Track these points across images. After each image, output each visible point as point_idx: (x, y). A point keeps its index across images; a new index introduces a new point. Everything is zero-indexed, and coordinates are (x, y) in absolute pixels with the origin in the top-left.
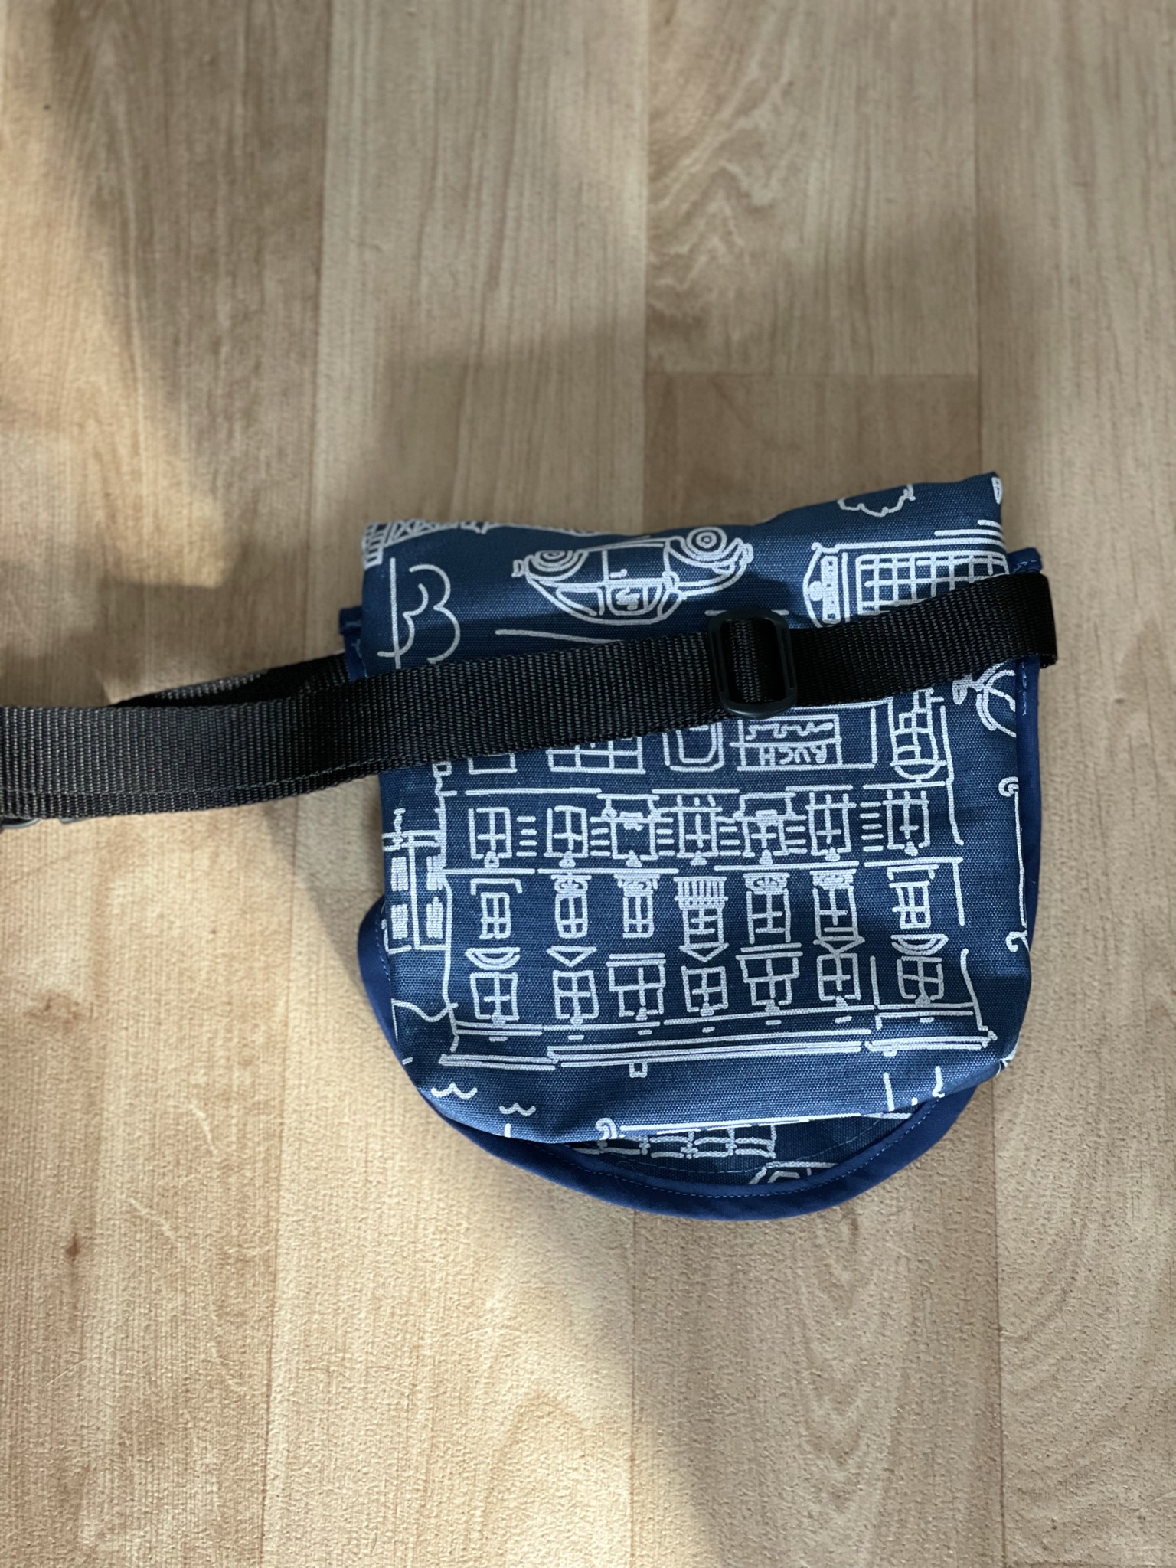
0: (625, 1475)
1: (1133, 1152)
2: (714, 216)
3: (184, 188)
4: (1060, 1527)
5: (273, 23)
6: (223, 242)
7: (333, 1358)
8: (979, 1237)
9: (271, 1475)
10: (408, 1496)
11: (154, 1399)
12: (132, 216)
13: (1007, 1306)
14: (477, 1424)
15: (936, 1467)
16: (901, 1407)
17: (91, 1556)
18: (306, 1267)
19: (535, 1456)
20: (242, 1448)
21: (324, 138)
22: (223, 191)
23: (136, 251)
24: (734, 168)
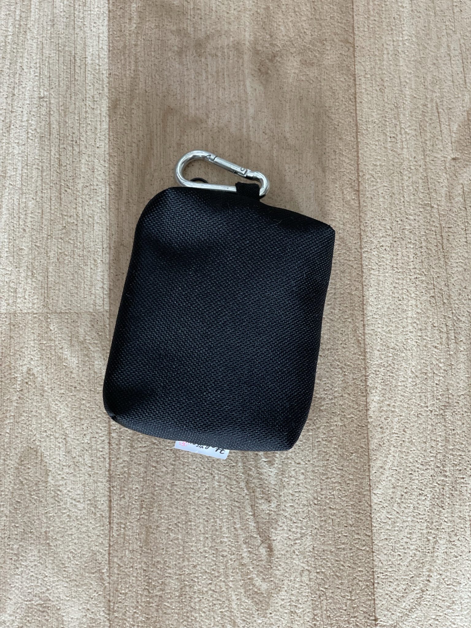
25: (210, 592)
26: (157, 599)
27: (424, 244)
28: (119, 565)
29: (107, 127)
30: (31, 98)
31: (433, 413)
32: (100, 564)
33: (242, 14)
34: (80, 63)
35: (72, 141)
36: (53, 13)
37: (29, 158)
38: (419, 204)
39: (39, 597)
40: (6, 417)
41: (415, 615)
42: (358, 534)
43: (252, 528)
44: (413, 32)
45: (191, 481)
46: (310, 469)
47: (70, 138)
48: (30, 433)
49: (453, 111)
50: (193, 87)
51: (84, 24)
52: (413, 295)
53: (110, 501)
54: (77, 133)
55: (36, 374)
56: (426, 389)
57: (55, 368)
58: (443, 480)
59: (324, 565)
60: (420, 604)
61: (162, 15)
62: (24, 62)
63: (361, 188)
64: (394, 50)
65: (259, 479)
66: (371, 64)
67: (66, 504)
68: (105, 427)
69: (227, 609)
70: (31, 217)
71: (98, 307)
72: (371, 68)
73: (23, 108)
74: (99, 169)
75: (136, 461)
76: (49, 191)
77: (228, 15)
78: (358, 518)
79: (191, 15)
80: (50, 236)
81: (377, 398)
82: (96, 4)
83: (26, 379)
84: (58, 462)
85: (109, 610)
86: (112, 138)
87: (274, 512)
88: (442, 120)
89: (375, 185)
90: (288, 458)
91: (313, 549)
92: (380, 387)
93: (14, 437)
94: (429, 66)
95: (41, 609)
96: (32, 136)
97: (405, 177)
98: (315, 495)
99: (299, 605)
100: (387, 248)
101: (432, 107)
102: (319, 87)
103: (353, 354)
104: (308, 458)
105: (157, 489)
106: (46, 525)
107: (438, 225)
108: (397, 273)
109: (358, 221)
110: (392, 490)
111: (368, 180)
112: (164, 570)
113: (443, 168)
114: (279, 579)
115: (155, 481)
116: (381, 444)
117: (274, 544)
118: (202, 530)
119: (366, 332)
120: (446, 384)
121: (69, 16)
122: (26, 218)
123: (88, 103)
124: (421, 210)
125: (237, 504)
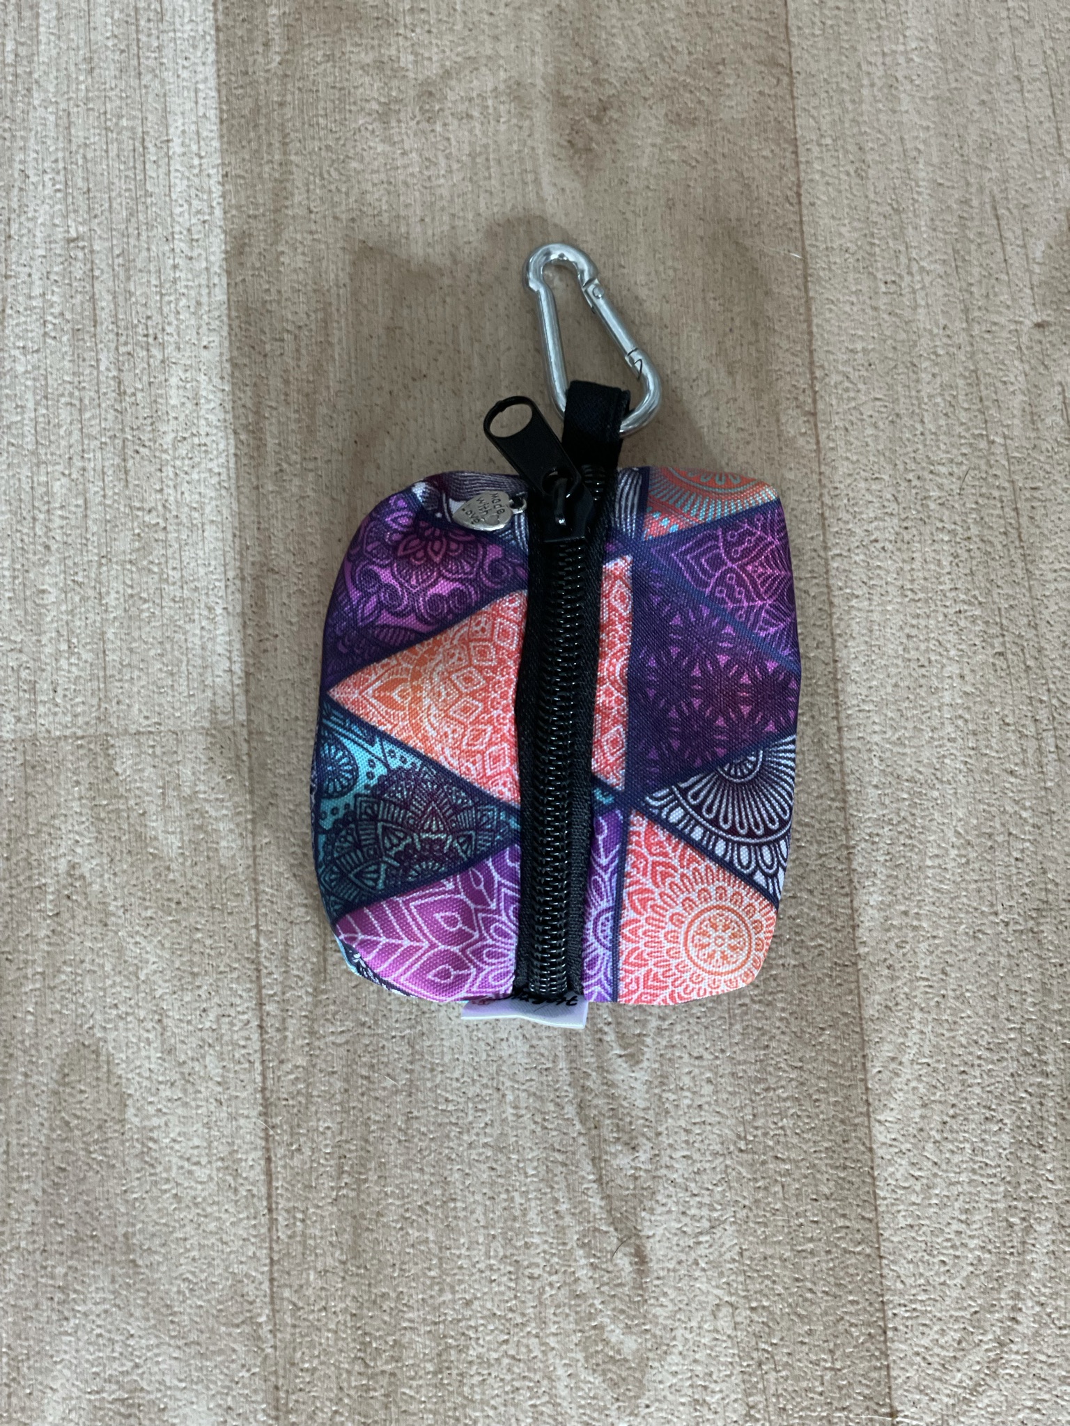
25: (506, 1361)
26: (384, 1381)
27: (974, 531)
28: (294, 1304)
29: (225, 298)
30: (49, 240)
31: (1012, 927)
32: (251, 1303)
33: (525, 15)
34: (156, 154)
35: (146, 336)
36: (89, 42)
37: (50, 382)
38: (960, 437)
39: (118, 1382)
40: (26, 977)
41: (986, 1401)
42: (844, 1216)
43: (597, 1210)
44: (930, 31)
45: (451, 1107)
46: (727, 1069)
47: (140, 330)
48: (80, 1010)
49: (1032, 211)
50: (417, 194)
51: (162, 64)
52: (953, 653)
53: (269, 1160)
54: (157, 318)
55: (87, 875)
56: (992, 873)
57: (129, 860)
58: (1040, 1085)
59: (766, 1291)
60: (995, 1375)
61: (339, 30)
62: (28, 159)
63: (821, 406)
64: (886, 76)
65: (608, 1096)
66: (832, 113)
67: (168, 1170)
68: (250, 990)
69: (546, 1398)
70: (62, 517)
71: (221, 717)
72: (834, 124)
73: (31, 267)
74: (211, 397)
75: (324, 1066)
76: (99, 454)
77: (492, 20)
78: (843, 1179)
79: (405, 26)
80: (105, 559)
81: (875, 899)
82: (187, 14)
83: (65, 887)
84: (147, 1074)
85: (277, 1409)
86: (235, 323)
87: (647, 1171)
88: (1009, 234)
89: (854, 399)
90: (673, 1046)
91: (741, 1254)
92: (882, 872)
93: (44, 1021)
94: (972, 107)
95: (122, 1410)
96: (55, 329)
97: (923, 375)
98: (741, 1129)
99: (713, 1386)
100: (889, 546)
101: (982, 204)
102: (711, 174)
103: (817, 798)
104: (720, 1045)
105: (373, 1127)
106: (125, 1219)
107: (1007, 485)
108: (913, 604)
109: (817, 484)
110: (919, 1112)
111: (836, 387)
112: (396, 1313)
113: (1013, 348)
114: (665, 1328)
115: (369, 1111)
116: (890, 1004)
117: (648, 1246)
118: (481, 1218)
119: (845, 743)
120: (1040, 858)
121: (128, 46)
122: (50, 520)
123: (180, 245)
124: (964, 451)
125: (560, 1157)
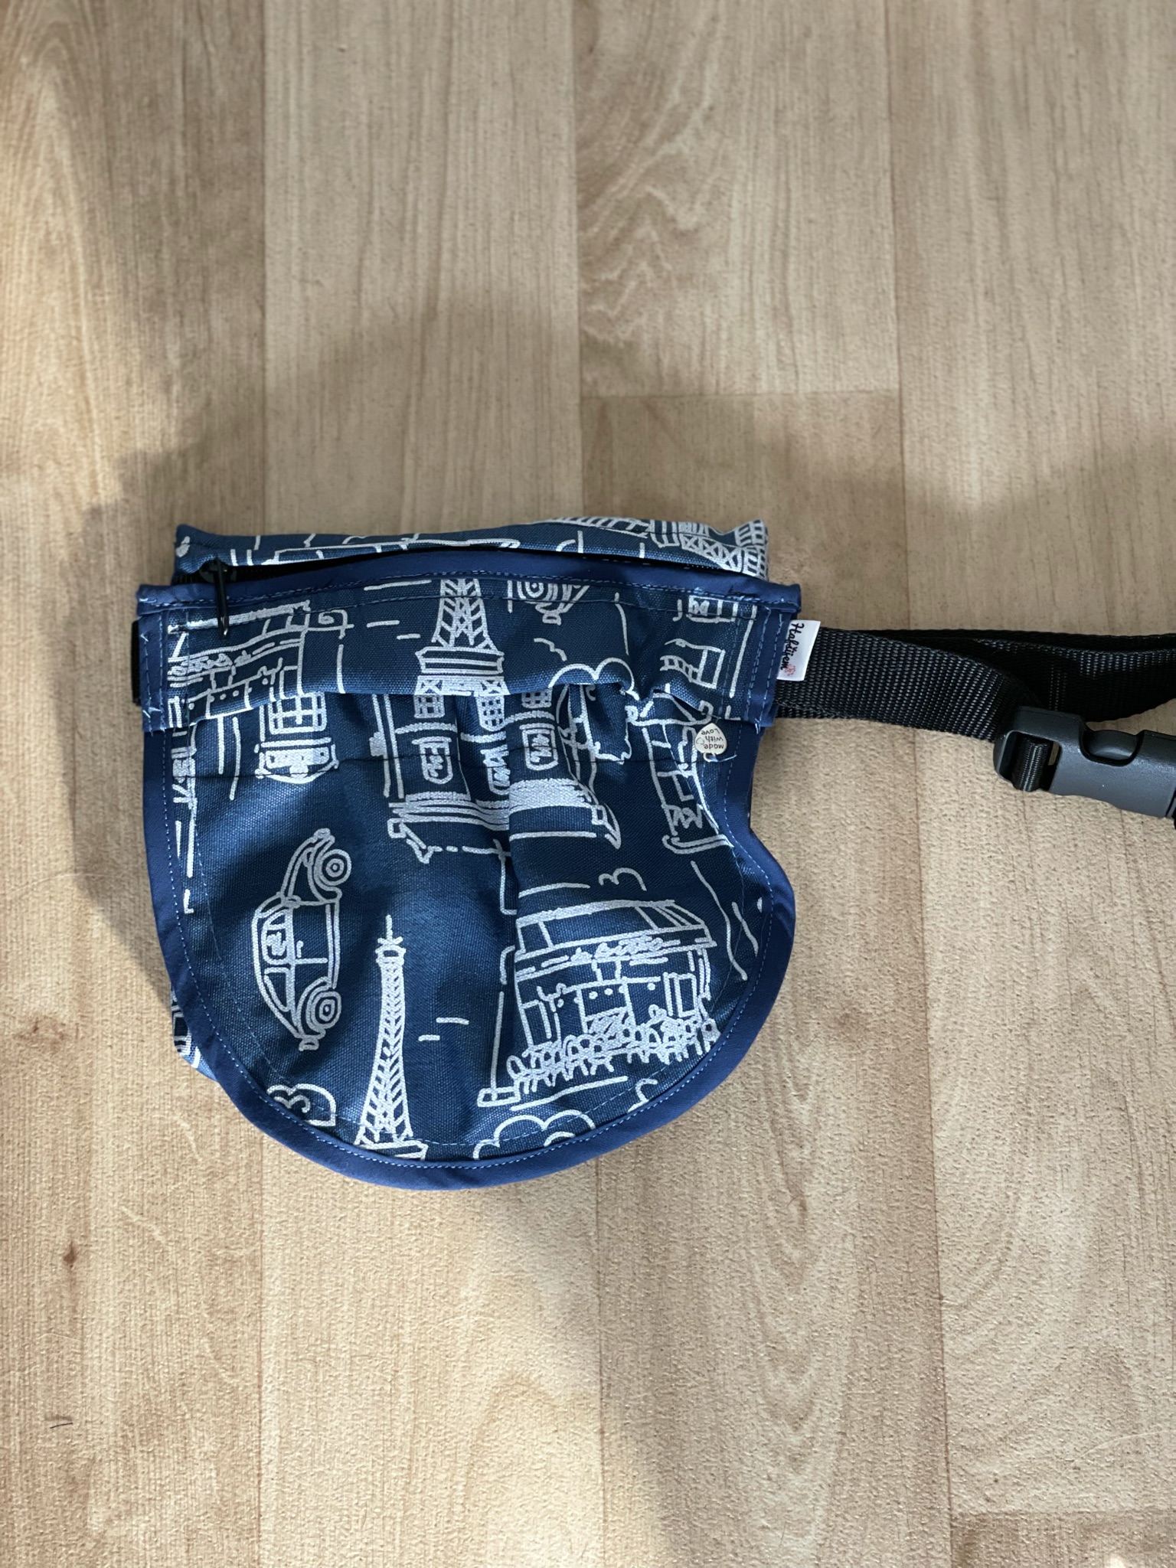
0: (596, 1447)
1: (1061, 1128)
2: (642, 241)
3: (130, 230)
4: (1001, 1480)
5: (209, 64)
6: (169, 283)
7: (319, 1349)
8: (920, 1212)
9: (265, 1458)
10: (394, 1474)
11: (153, 1393)
12: (81, 260)
13: (946, 1276)
14: (456, 1405)
15: (885, 1429)
16: (851, 1373)
17: (100, 1542)
18: (290, 1265)
19: (511, 1432)
20: (237, 1436)
21: (263, 177)
22: (167, 232)
23: (86, 293)
24: (659, 194)
